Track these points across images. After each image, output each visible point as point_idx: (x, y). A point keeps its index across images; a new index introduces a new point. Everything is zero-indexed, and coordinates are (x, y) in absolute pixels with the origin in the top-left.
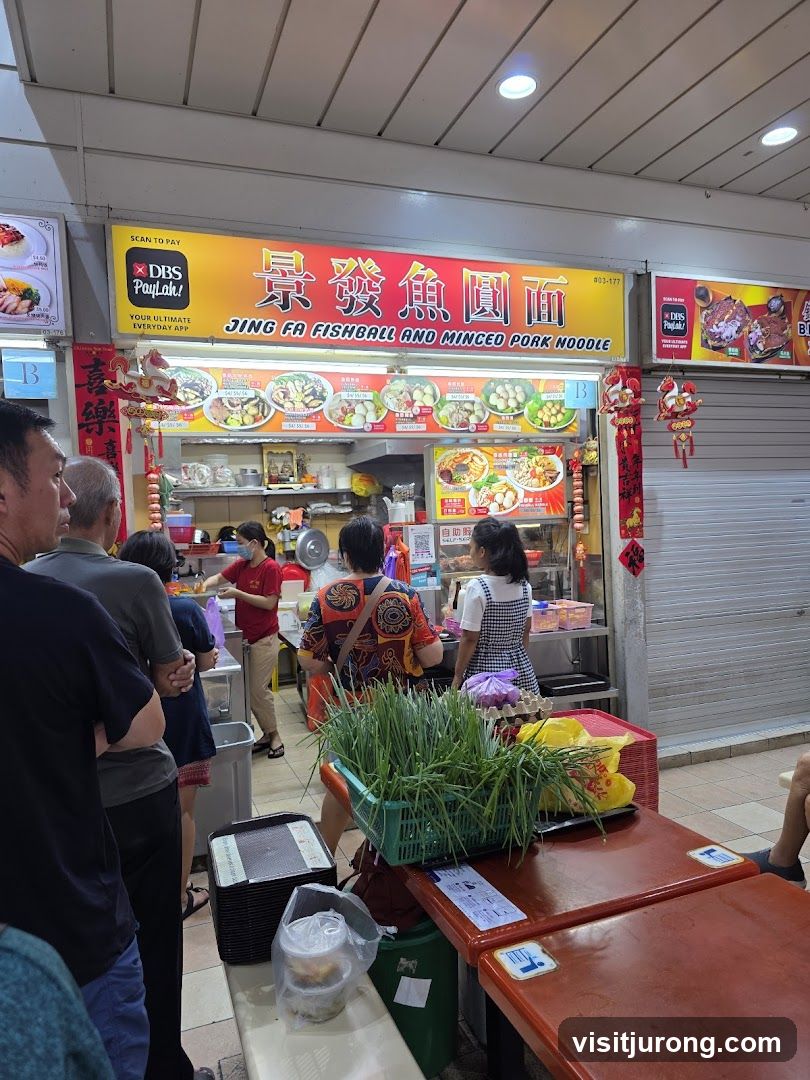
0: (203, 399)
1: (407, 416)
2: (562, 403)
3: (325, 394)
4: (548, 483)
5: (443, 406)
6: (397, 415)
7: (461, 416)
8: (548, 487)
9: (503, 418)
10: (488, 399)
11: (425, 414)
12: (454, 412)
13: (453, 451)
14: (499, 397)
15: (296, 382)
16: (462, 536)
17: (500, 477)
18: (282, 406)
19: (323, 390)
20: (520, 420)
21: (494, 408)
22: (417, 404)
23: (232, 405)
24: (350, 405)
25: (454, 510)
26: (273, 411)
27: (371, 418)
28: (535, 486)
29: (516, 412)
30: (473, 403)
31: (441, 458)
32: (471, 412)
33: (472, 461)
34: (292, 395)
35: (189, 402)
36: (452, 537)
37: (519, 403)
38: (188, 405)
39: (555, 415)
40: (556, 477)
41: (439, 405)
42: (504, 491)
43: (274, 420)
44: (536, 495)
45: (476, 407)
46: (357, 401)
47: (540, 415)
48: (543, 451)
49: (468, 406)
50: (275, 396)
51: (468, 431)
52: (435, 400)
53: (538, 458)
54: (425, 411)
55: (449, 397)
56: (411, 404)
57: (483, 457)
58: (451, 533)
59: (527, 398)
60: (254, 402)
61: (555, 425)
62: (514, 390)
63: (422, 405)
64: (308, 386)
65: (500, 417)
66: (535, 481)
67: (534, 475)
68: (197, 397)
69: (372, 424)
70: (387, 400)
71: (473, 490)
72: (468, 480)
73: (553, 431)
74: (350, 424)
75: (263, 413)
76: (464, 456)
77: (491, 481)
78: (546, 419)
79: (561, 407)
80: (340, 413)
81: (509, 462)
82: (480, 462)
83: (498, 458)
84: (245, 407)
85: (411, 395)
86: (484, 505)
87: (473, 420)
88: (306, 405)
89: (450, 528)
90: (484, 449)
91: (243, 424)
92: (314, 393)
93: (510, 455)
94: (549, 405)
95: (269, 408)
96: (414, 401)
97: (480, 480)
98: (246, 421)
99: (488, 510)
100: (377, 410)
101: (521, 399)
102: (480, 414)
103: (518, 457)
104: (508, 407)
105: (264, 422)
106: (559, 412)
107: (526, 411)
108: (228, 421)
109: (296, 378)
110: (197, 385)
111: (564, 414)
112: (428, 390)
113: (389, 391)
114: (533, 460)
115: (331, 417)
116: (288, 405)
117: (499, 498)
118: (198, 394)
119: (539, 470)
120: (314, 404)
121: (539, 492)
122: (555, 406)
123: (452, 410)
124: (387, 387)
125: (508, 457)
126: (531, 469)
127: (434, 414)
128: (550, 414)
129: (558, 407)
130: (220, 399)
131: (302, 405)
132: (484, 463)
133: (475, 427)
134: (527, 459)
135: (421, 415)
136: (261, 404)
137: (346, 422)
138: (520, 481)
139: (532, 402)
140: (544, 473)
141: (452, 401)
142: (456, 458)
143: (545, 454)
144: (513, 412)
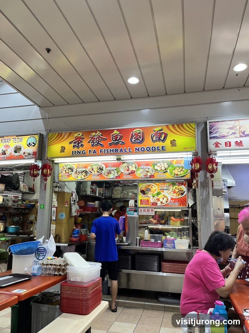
0: (72, 172)
1: (127, 173)
2: (183, 167)
3: (103, 169)
4: (180, 195)
6: (124, 173)
7: (144, 173)
8: (180, 196)
9: (160, 173)
10: (154, 167)
11: (133, 172)
13: (145, 184)
14: (158, 166)
15: (96, 166)
16: (146, 212)
17: (162, 193)
18: (91, 173)
19: (103, 167)
20: (166, 174)
21: (157, 170)
22: (130, 170)
23: (79, 173)
24: (110, 171)
25: (145, 203)
26: (89, 174)
27: (116, 175)
28: (175, 196)
29: (165, 171)
31: (142, 186)
32: (148, 172)
33: (152, 187)
34: (94, 170)
36: (143, 212)
37: (166, 168)
38: (69, 173)
39: (180, 172)
40: (184, 193)
41: (137, 170)
42: (163, 197)
43: (89, 176)
44: (175, 199)
45: (150, 170)
46: (112, 170)
47: (174, 172)
48: (178, 184)
49: (147, 170)
50: (90, 170)
51: (147, 178)
52: (136, 168)
53: (176, 186)
55: (141, 167)
56: (128, 170)
57: (156, 186)
58: (143, 211)
59: (169, 166)
60: (85, 172)
61: (180, 175)
62: (164, 164)
63: (132, 170)
64: (99, 167)
65: (158, 173)
66: (175, 194)
67: (174, 192)
70: (121, 169)
71: (152, 197)
72: (150, 193)
73: (179, 177)
75: (86, 174)
76: (149, 186)
77: (158, 194)
78: (176, 173)
80: (107, 173)
81: (165, 188)
82: (155, 188)
83: (161, 186)
84: (82, 173)
85: (128, 167)
86: (156, 202)
87: (149, 174)
88: (98, 172)
89: (143, 209)
90: (156, 183)
91: (81, 178)
92: (100, 169)
93: (166, 185)
94: (178, 168)
95: (88, 173)
96: (129, 169)
97: (154, 193)
98: (82, 177)
99: (157, 204)
100: (118, 172)
101: (166, 166)
102: (151, 172)
103: (169, 186)
104: (161, 169)
105: (86, 177)
106: (181, 170)
107: (168, 170)
108: (78, 177)
110: (71, 168)
111: (183, 171)
113: (122, 167)
114: (175, 187)
115: (104, 175)
116: (93, 172)
117: (161, 200)
119: (177, 190)
120: (100, 171)
121: (177, 198)
122: (180, 169)
123: (141, 171)
124: (121, 165)
125: (165, 186)
126: (174, 190)
127: (135, 172)
128: (178, 171)
129: (181, 169)
130: (76, 172)
131: (97, 172)
132: (156, 188)
133: (149, 176)
134: (172, 187)
135: (131, 173)
136: (86, 172)
137: (109, 176)
138: (169, 194)
139: (171, 167)
140: (179, 191)
141: (142, 169)
142: (146, 186)
143: (179, 185)
144: (163, 171)
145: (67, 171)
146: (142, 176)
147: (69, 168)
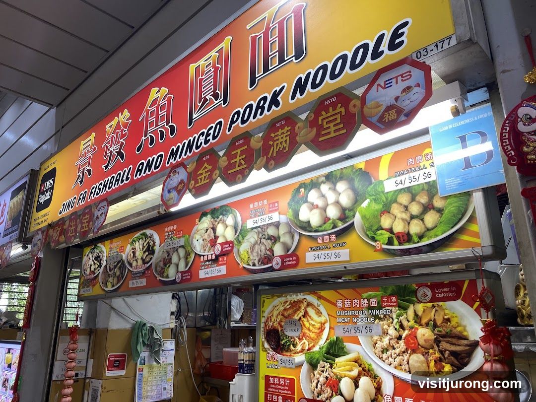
0: (100, 267)
1: (210, 258)
2: (431, 189)
3: (154, 248)
4: (448, 367)
5: (243, 238)
6: (201, 258)
7: (263, 248)
9: (320, 240)
10: (296, 214)
12: (256, 243)
13: (282, 299)
14: (313, 207)
15: (140, 241)
17: (349, 346)
18: (132, 266)
19: (154, 243)
20: (351, 239)
21: (307, 226)
22: (219, 241)
23: (111, 270)
24: (169, 255)
26: (127, 271)
27: (182, 266)
29: (341, 226)
30: (277, 225)
31: (271, 310)
32: (275, 239)
33: (306, 314)
34: (137, 254)
37: (343, 210)
38: (94, 274)
39: (420, 217)
40: (468, 356)
41: (240, 238)
42: (356, 373)
43: (126, 280)
45: (282, 231)
46: (174, 249)
47: (386, 222)
48: (429, 293)
49: (271, 231)
50: (129, 257)
51: (272, 269)
52: (236, 231)
53: (420, 307)
54: (226, 248)
55: (250, 223)
56: (213, 242)
57: (322, 309)
59: (359, 199)
60: (119, 264)
61: (421, 237)
62: (334, 189)
64: (146, 243)
65: (316, 239)
66: (416, 360)
67: (413, 347)
69: (182, 273)
70: (195, 242)
71: (305, 367)
72: (299, 348)
73: (418, 251)
74: (168, 276)
75: (122, 273)
76: (296, 306)
77: (333, 352)
78: (399, 228)
80: (161, 264)
82: (317, 317)
83: (343, 309)
84: (115, 270)
85: (214, 231)
86: (322, 397)
87: (278, 250)
91: (113, 285)
92: (148, 249)
94: (404, 199)
95: (125, 269)
96: (216, 238)
97: (317, 349)
98: (115, 283)
100: (187, 256)
102: (287, 239)
103: (380, 307)
104: (326, 220)
105: (122, 281)
106: (427, 208)
107: (357, 219)
108: (107, 283)
109: (141, 237)
110: (99, 257)
111: (440, 211)
112: (230, 221)
113: (197, 231)
114: (411, 312)
115: (156, 270)
116: (134, 263)
117: (346, 387)
118: (99, 264)
119: (424, 334)
120: (148, 258)
122: (418, 198)
123: (252, 241)
124: (196, 227)
125: (361, 308)
126: (406, 332)
127: (235, 250)
128: (406, 216)
129: (424, 199)
130: (106, 266)
131: (142, 262)
132: (322, 319)
134: (396, 311)
135: (223, 254)
136: (122, 266)
137: (164, 274)
138: (385, 356)
139: (368, 201)
140: (437, 341)
141: (252, 229)
142: (285, 310)
143: (434, 299)
144: (334, 227)
145: (93, 268)
146: (256, 262)
147: (96, 258)
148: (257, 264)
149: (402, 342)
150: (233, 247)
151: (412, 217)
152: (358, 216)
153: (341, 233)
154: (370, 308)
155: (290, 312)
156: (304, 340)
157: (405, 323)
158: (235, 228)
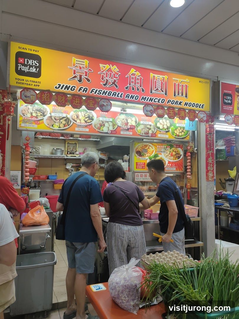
0: (44, 116)
1: (125, 128)
2: (184, 128)
3: (93, 118)
4: (177, 159)
6: (121, 128)
7: (146, 130)
8: (177, 160)
9: (162, 132)
10: (156, 124)
11: (132, 128)
12: (143, 128)
13: (142, 144)
14: (161, 124)
15: (82, 112)
16: (144, 178)
17: (159, 155)
18: (76, 121)
19: (93, 116)
21: (159, 128)
23: (55, 119)
24: (103, 123)
25: (141, 167)
27: (111, 128)
28: (172, 159)
29: (167, 130)
30: (151, 125)
31: (138, 146)
32: (150, 129)
33: (149, 148)
34: (80, 117)
35: (39, 117)
36: (140, 178)
37: (168, 127)
38: (38, 118)
39: (181, 132)
40: (180, 157)
41: (138, 125)
43: (72, 127)
44: (172, 163)
45: (152, 127)
46: (106, 122)
47: (176, 132)
49: (149, 126)
50: (73, 117)
51: (148, 136)
52: (136, 123)
53: (174, 149)
54: (132, 127)
55: (142, 122)
57: (153, 147)
58: (140, 176)
59: (171, 125)
60: (65, 119)
61: (181, 136)
62: (166, 121)
63: (131, 125)
64: (87, 114)
65: (161, 131)
66: (172, 157)
67: (172, 155)
68: (41, 115)
69: (111, 131)
70: (118, 122)
72: (147, 155)
73: (180, 139)
74: (103, 130)
75: (68, 123)
76: (146, 146)
77: (156, 156)
78: (178, 134)
79: (183, 130)
80: (99, 125)
81: (163, 150)
83: (159, 148)
84: (61, 121)
85: (127, 121)
87: (150, 132)
88: (86, 122)
89: (139, 174)
90: (154, 144)
91: (60, 127)
92: (89, 117)
94: (179, 128)
95: (71, 122)
96: (128, 123)
97: (152, 156)
100: (114, 125)
101: (168, 125)
102: (153, 130)
103: (166, 148)
104: (164, 128)
105: (68, 127)
106: (182, 131)
107: (170, 130)
108: (54, 126)
109: (82, 110)
110: (42, 110)
111: (184, 132)
112: (134, 119)
113: (119, 118)
114: (172, 149)
115: (95, 127)
116: (78, 121)
118: (42, 114)
119: (174, 153)
120: (89, 121)
121: (174, 162)
122: (181, 129)
123: (142, 127)
125: (162, 148)
126: (171, 153)
127: (136, 129)
130: (51, 117)
131: (84, 122)
132: (153, 149)
133: (151, 135)
134: (169, 149)
135: (131, 128)
136: (67, 120)
137: (101, 129)
138: (167, 157)
139: (173, 127)
140: (176, 154)
141: (142, 124)
142: (143, 146)
143: (176, 147)
144: (165, 130)
145: (34, 115)
147: (37, 110)
148: (143, 134)
149: (170, 155)
150: (135, 127)
151: (180, 132)
152: (170, 129)
153: (167, 132)
154: (164, 148)
155: (144, 147)
156: (148, 154)
157: (171, 151)
158: (136, 122)
